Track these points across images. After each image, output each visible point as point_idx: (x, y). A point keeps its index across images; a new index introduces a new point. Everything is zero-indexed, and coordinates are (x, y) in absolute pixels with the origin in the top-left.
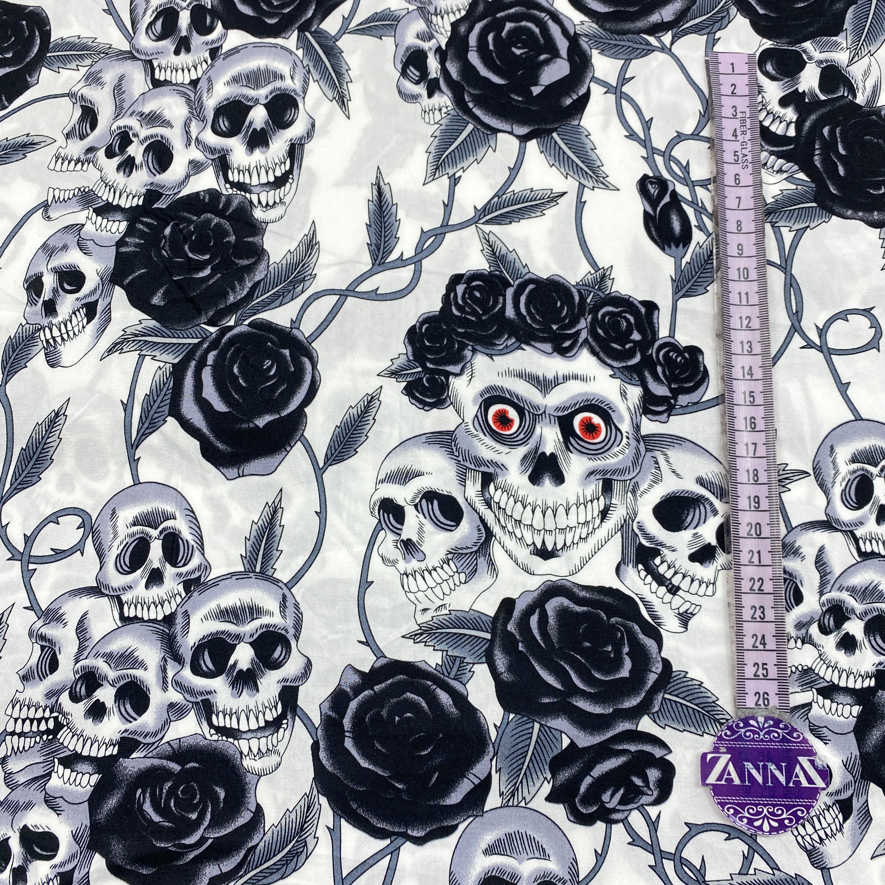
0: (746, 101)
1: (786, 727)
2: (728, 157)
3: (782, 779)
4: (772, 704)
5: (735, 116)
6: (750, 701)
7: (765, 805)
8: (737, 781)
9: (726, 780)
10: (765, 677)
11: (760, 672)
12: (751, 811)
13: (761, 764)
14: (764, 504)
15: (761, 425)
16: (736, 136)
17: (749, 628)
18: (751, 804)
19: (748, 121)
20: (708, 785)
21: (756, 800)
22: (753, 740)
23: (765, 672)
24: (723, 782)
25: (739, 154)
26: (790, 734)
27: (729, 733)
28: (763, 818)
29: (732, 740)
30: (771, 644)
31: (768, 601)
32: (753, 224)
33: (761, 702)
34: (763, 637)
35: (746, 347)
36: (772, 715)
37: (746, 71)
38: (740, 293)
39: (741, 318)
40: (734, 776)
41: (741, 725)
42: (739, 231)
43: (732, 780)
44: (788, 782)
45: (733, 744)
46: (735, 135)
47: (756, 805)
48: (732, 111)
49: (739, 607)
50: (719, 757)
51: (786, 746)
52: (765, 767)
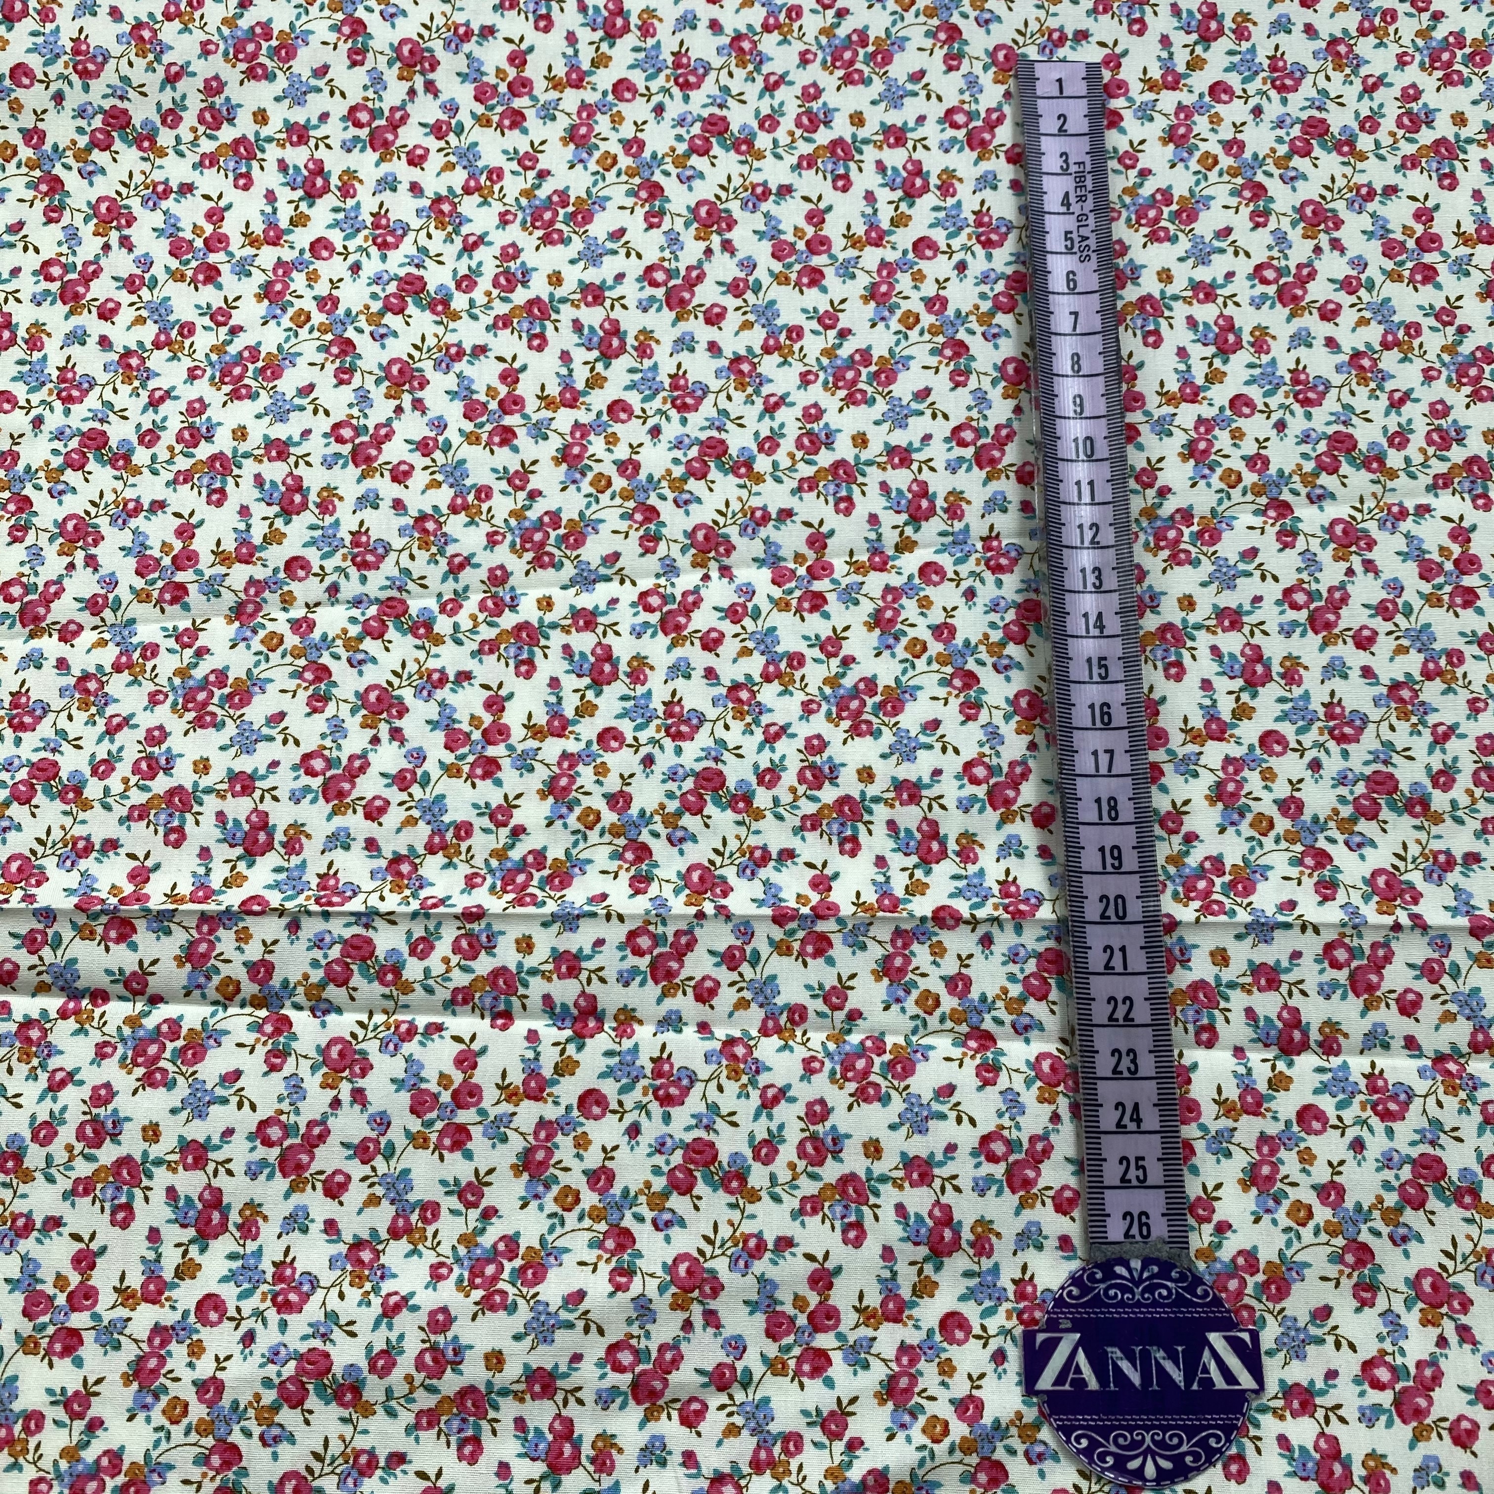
0: (1084, 144)
1: (1182, 1277)
2: (1054, 241)
3: (1177, 1376)
4: (1155, 1233)
5: (1065, 171)
6: (1115, 1230)
7: (1148, 1429)
8: (1093, 1384)
9: (1073, 1382)
10: (1142, 1183)
11: (1132, 1174)
12: (1121, 1441)
13: (1138, 1349)
14: (1130, 861)
15: (1120, 717)
16: (1068, 205)
17: (1108, 1092)
18: (1121, 1427)
19: (1089, 177)
20: (1037, 1393)
21: (1131, 1419)
22: (1122, 1304)
23: (1140, 1173)
24: (1067, 1387)
25: (1074, 236)
26: (1191, 1289)
27: (1075, 1291)
28: (1145, 1454)
29: (1083, 1305)
30: (1151, 1119)
31: (1143, 1040)
32: (1101, 359)
33: (1135, 1230)
34: (1136, 1106)
35: (1091, 579)
36: (1156, 1255)
37: (1084, 92)
38: (1078, 483)
39: (1081, 526)
40: (1087, 1372)
41: (1099, 1276)
42: (1077, 371)
43: (1083, 1383)
44: (1188, 1380)
45: (1083, 1314)
46: (1066, 201)
47: (1131, 1430)
48: (1060, 162)
49: (1089, 1052)
50: (1059, 1339)
51: (1185, 1313)
52: (1146, 1356)
